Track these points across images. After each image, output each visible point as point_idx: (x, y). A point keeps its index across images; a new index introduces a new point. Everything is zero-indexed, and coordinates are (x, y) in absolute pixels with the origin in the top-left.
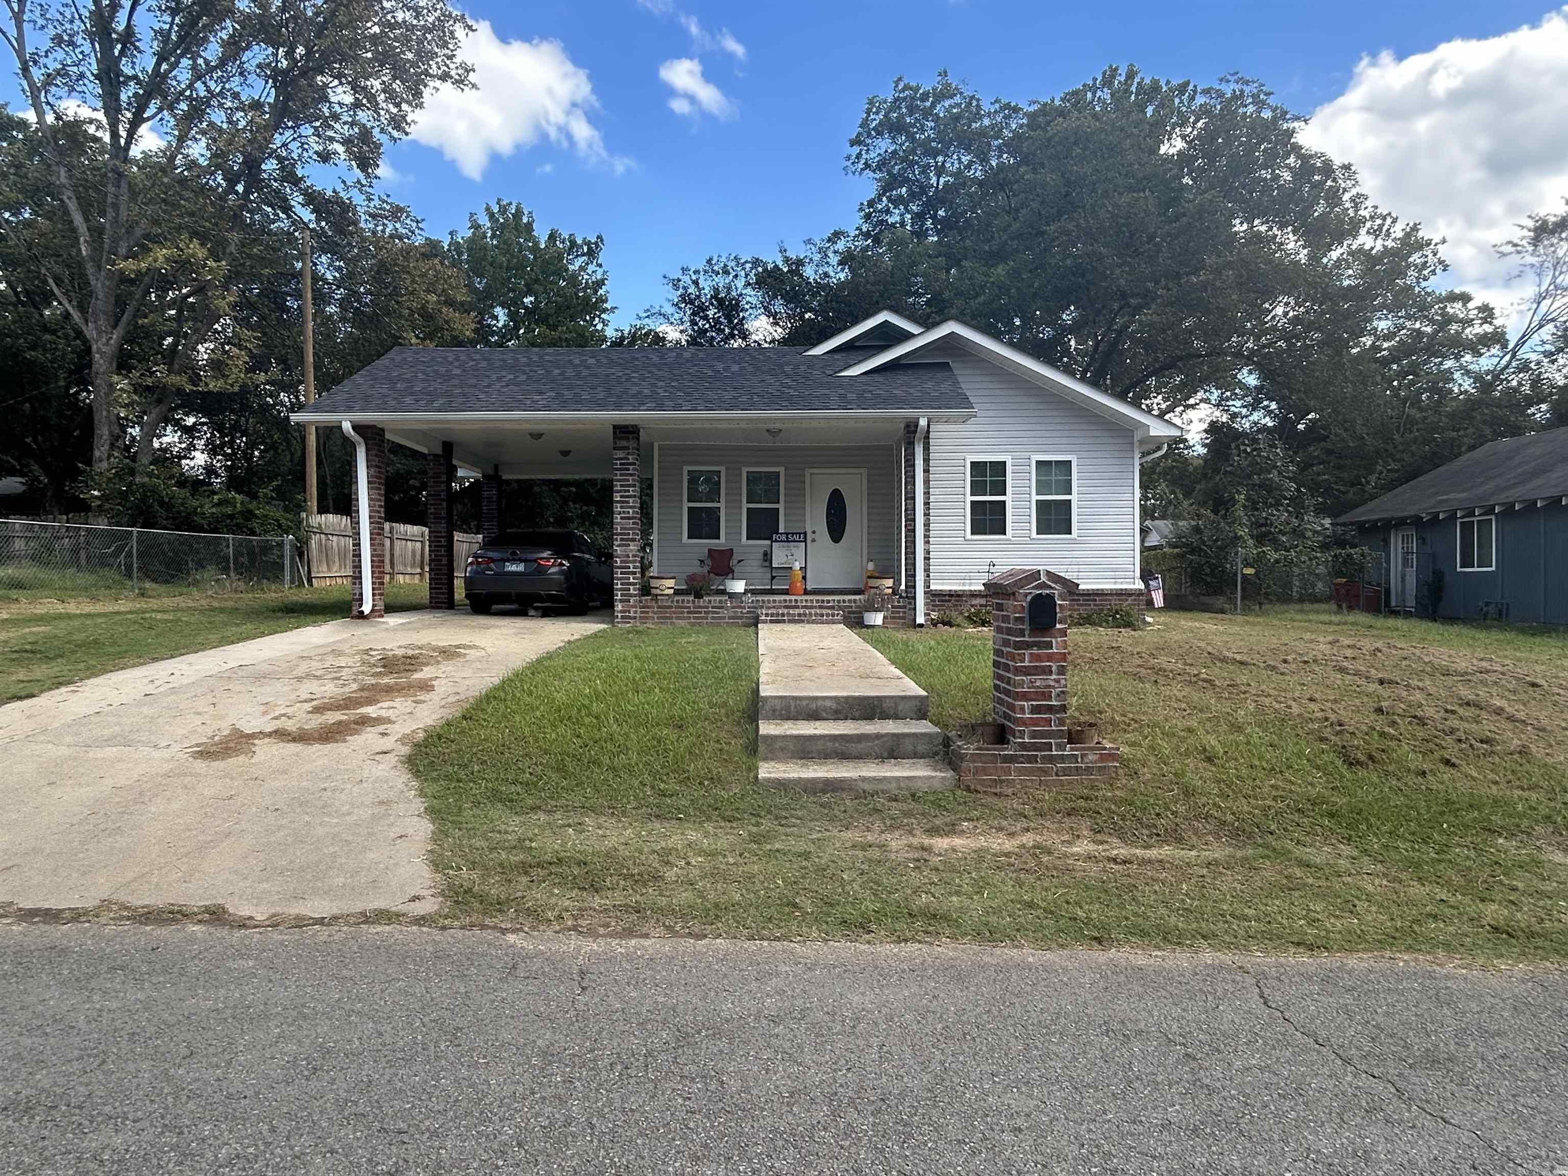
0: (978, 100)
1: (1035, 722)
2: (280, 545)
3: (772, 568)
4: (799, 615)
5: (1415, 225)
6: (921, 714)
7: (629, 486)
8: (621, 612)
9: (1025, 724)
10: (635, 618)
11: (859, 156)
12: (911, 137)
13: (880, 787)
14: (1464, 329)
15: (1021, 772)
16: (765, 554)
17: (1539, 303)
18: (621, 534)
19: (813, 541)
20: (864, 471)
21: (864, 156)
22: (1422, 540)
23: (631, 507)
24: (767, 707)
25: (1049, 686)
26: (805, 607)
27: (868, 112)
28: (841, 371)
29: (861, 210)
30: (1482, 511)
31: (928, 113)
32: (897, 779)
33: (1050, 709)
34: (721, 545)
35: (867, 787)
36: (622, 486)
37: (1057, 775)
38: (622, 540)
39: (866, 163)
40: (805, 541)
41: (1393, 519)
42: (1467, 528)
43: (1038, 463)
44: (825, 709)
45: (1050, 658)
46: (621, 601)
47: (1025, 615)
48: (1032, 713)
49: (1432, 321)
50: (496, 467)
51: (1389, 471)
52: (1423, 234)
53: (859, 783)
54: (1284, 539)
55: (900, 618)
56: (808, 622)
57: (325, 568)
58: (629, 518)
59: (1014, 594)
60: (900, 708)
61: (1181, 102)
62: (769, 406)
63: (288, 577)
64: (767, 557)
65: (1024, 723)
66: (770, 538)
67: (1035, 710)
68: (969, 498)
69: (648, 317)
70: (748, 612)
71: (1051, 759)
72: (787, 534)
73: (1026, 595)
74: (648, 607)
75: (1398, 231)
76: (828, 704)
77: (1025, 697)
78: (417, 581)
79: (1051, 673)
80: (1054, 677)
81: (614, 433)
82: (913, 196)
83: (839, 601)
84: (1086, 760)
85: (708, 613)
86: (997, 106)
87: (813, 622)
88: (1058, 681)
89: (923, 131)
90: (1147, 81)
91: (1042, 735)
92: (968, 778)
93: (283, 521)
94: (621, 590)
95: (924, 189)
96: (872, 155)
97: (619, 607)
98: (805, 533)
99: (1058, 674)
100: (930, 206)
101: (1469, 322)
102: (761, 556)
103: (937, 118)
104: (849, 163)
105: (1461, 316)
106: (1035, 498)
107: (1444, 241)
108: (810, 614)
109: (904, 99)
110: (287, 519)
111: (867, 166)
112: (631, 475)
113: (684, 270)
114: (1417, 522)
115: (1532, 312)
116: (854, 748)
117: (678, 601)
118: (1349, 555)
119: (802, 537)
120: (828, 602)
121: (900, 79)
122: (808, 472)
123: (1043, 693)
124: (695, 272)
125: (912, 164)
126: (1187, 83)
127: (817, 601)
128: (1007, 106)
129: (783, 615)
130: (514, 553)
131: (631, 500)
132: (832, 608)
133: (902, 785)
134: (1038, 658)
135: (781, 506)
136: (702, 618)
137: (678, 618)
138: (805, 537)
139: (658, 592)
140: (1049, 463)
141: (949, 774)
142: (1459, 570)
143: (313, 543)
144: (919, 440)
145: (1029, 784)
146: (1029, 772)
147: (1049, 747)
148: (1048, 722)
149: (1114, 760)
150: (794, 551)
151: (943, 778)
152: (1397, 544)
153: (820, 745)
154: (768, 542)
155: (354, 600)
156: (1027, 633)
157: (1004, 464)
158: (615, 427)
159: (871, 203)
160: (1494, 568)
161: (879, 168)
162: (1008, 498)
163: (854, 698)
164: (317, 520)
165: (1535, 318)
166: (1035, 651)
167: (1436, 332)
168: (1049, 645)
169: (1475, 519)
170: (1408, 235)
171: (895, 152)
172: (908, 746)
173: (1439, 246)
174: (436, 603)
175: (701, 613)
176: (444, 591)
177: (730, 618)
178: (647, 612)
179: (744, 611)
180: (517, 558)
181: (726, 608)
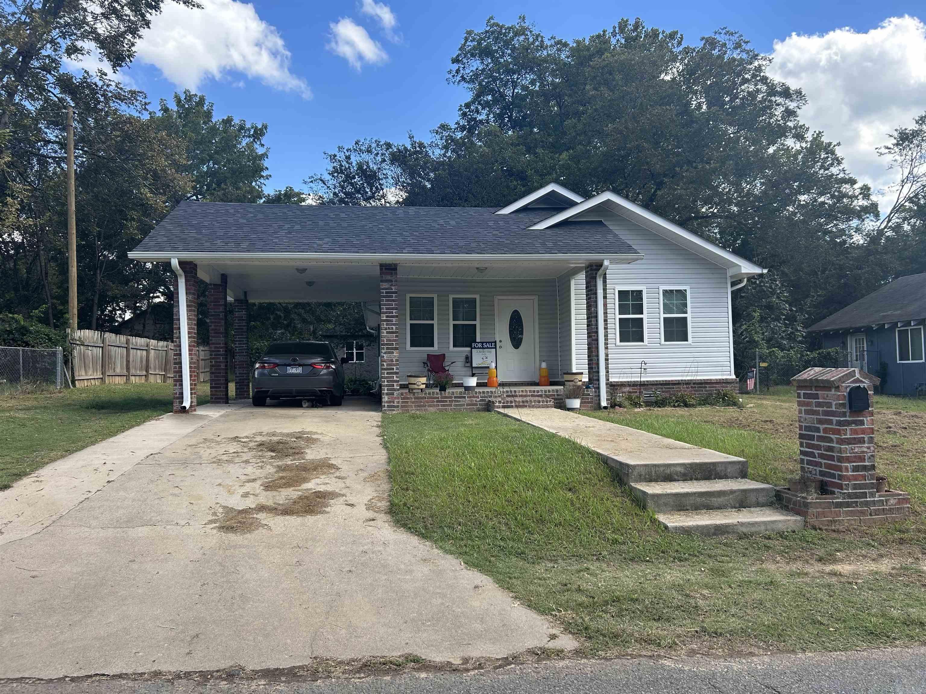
0: (542, 37)
1: (855, 478)
2: (54, 354)
3: (472, 368)
4: (523, 402)
5: (820, 132)
6: (743, 474)
7: (393, 309)
8: (387, 402)
9: (850, 480)
10: (398, 406)
11: (458, 71)
12: (495, 61)
13: (753, 529)
14: (852, 202)
15: (847, 513)
16: (467, 358)
17: (903, 186)
18: (387, 344)
19: (500, 347)
20: (536, 298)
21: (462, 72)
22: (871, 343)
23: (394, 325)
24: (635, 473)
25: (863, 452)
26: (522, 396)
27: (466, 40)
28: (531, 226)
29: (460, 109)
30: (916, 323)
31: (507, 44)
32: (765, 523)
33: (865, 468)
34: (435, 351)
35: (744, 530)
36: (387, 309)
37: (871, 515)
38: (387, 348)
39: (462, 77)
40: (496, 348)
41: (851, 328)
42: (903, 334)
43: (665, 292)
44: (676, 474)
45: (863, 432)
46: (387, 394)
47: (846, 401)
48: (853, 471)
49: (833, 197)
50: (245, 293)
51: (818, 296)
52: (825, 139)
53: (739, 527)
54: (785, 342)
55: (588, 403)
56: (530, 407)
57: (83, 373)
58: (393, 333)
59: (838, 387)
60: (729, 470)
61: (673, 45)
62: (494, 251)
63: (59, 381)
64: (469, 359)
65: (848, 478)
66: (470, 346)
67: (856, 469)
68: (618, 316)
69: (312, 182)
70: (481, 400)
71: (867, 504)
72: (482, 343)
73: (847, 387)
74: (408, 398)
75: (809, 136)
76: (679, 469)
77: (848, 460)
78: (143, 381)
79: (864, 442)
80: (866, 445)
81: (381, 269)
82: (495, 101)
83: (545, 391)
84: (889, 504)
85: (452, 401)
86: (553, 41)
87: (533, 407)
88: (869, 448)
89: (502, 56)
90: (649, 30)
91: (860, 487)
92: (812, 520)
93: (52, 336)
94: (387, 386)
95: (503, 96)
96: (468, 71)
97: (385, 398)
98: (495, 342)
99: (869, 443)
100: (506, 108)
101: (854, 197)
102: (463, 359)
103: (514, 49)
104: (450, 76)
105: (850, 193)
106: (663, 316)
107: (839, 144)
108: (531, 401)
109: (493, 32)
110: (55, 334)
111: (463, 78)
112: (393, 301)
113: (340, 148)
114: (868, 331)
115: (899, 191)
116: (715, 501)
117: (429, 394)
118: (829, 353)
119: (493, 345)
120: (538, 392)
121: (491, 18)
122: (497, 298)
123: (860, 457)
124: (347, 150)
125: (495, 79)
126: (676, 33)
127: (530, 391)
128: (559, 42)
129: (511, 402)
130: (295, 360)
131: (394, 319)
132: (541, 396)
133: (769, 527)
134: (855, 432)
135: (477, 323)
136: (447, 405)
137: (430, 406)
138: (496, 345)
139: (416, 387)
140: (672, 291)
141: (799, 518)
142: (898, 362)
143: (76, 353)
144: (600, 276)
145: (853, 522)
146: (852, 513)
147: (864, 495)
148: (864, 477)
149: (906, 503)
150: (488, 354)
151: (796, 521)
152: (852, 345)
153: (692, 500)
154: (468, 349)
155: (175, 398)
156: (848, 414)
157: (640, 292)
158: (381, 265)
159: (468, 105)
160: (923, 361)
161: (472, 81)
162: (644, 316)
163: (696, 464)
164: (79, 334)
165: (901, 195)
166: (853, 427)
167: (835, 204)
168: (862, 423)
169: (909, 328)
170: (815, 139)
171: (484, 70)
172: (752, 498)
173: (836, 147)
174: (216, 398)
175: (446, 401)
176: (222, 389)
177: (468, 405)
178: (407, 402)
179: (478, 400)
180: (292, 363)
181: (465, 397)
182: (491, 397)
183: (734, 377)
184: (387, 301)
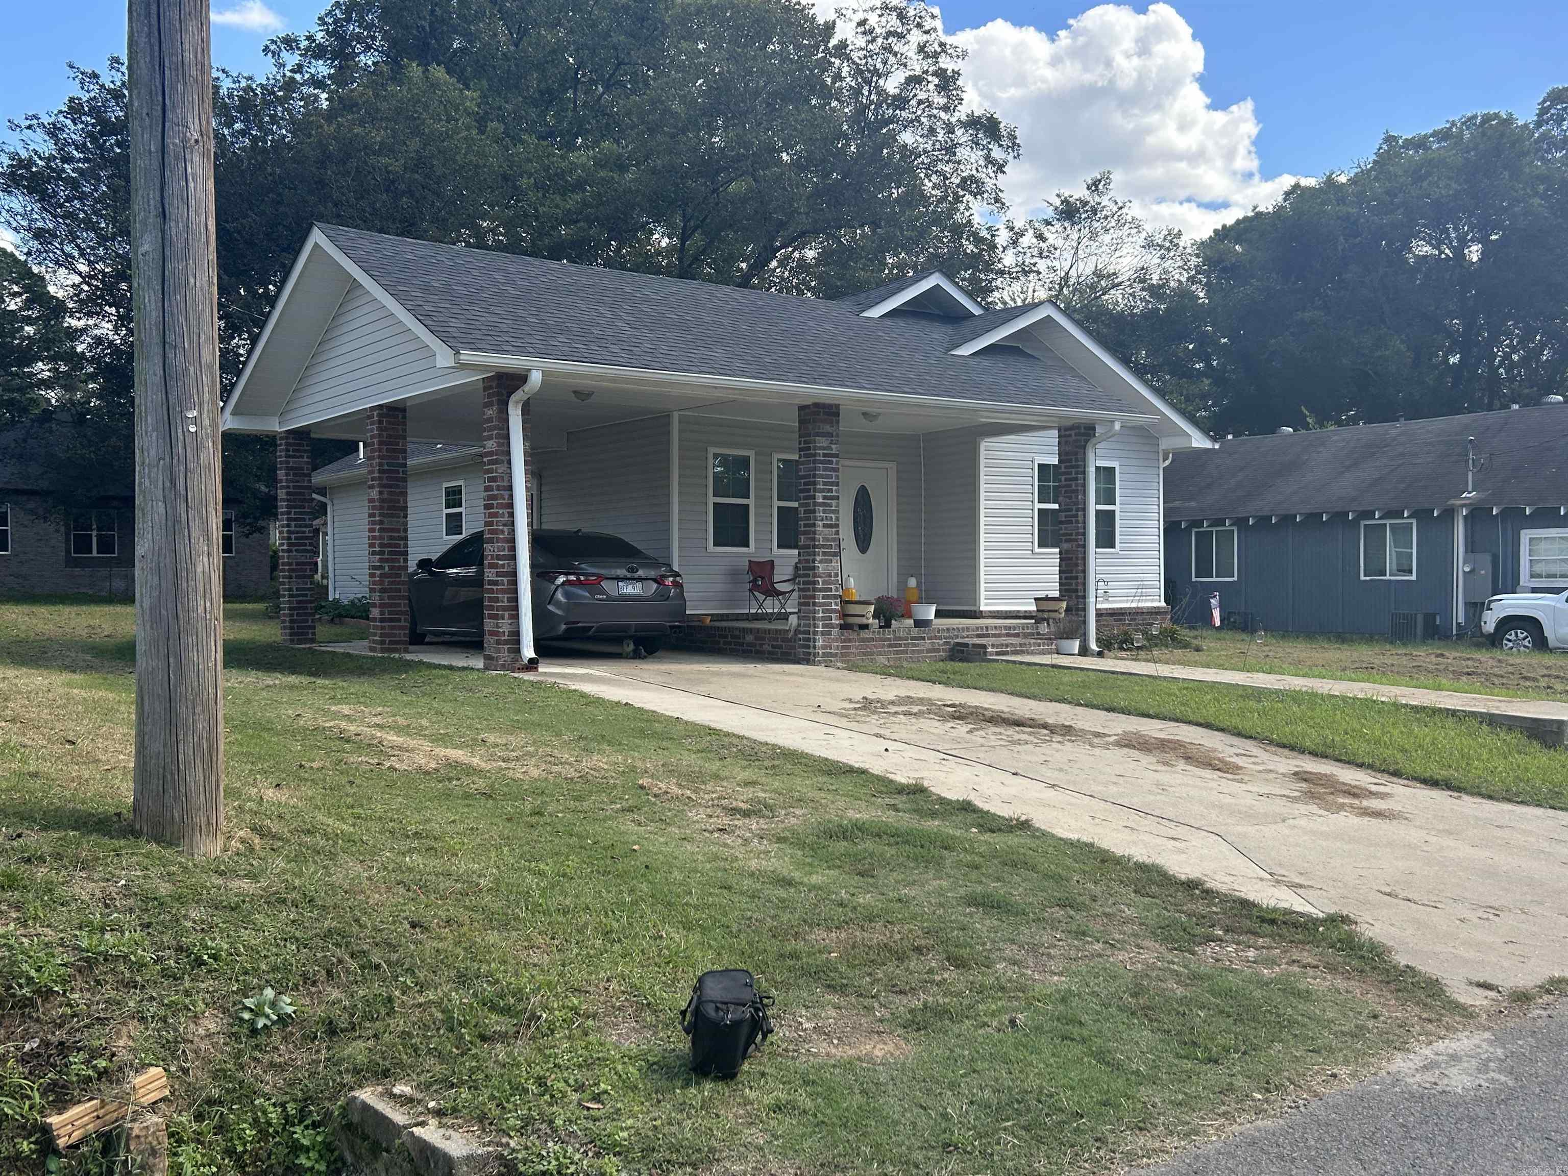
4: (1021, 645)
8: (822, 647)
10: (836, 655)
18: (823, 546)
19: (843, 550)
20: (892, 466)
26: (994, 635)
28: (953, 348)
30: (1231, 522)
34: (754, 554)
36: (824, 484)
38: (824, 554)
42: (1206, 539)
46: (823, 634)
70: (946, 643)
74: (850, 641)
81: (813, 413)
85: (906, 645)
94: (822, 619)
97: (820, 641)
130: (633, 570)
136: (902, 652)
139: (859, 620)
142: (1194, 579)
144: (1094, 445)
158: (816, 406)
160: (1235, 579)
169: (1214, 529)
174: (391, 642)
175: (900, 645)
176: (402, 623)
177: (929, 651)
178: (849, 647)
179: (941, 642)
180: (629, 575)
181: (923, 638)
182: (957, 637)
183: (1163, 604)
184: (825, 469)
